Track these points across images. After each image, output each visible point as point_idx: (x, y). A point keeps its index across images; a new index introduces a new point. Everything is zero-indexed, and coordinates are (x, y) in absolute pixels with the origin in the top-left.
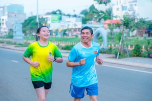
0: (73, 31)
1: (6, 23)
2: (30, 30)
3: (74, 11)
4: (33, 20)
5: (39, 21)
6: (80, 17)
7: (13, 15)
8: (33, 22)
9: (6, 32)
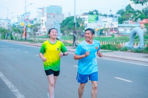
0: (109, 30)
1: (45, 24)
2: (68, 30)
3: (111, 11)
4: (71, 20)
5: (77, 21)
6: (116, 17)
7: (52, 16)
8: (70, 22)
9: (45, 32)
